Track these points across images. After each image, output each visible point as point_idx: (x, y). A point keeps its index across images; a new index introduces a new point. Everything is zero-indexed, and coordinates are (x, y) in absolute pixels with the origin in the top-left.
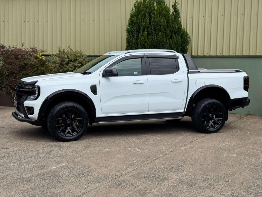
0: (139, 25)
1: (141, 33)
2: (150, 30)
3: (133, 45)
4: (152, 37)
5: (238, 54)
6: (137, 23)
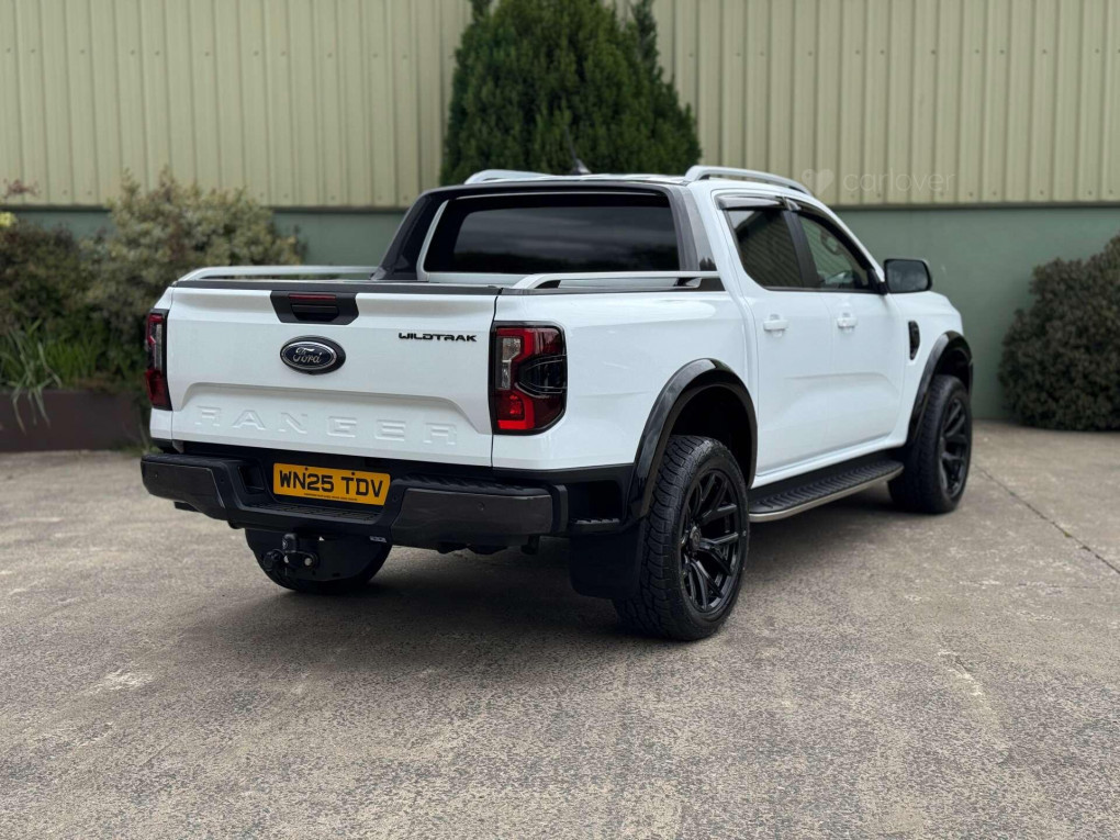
1: (544, 113)
5: (871, 199)
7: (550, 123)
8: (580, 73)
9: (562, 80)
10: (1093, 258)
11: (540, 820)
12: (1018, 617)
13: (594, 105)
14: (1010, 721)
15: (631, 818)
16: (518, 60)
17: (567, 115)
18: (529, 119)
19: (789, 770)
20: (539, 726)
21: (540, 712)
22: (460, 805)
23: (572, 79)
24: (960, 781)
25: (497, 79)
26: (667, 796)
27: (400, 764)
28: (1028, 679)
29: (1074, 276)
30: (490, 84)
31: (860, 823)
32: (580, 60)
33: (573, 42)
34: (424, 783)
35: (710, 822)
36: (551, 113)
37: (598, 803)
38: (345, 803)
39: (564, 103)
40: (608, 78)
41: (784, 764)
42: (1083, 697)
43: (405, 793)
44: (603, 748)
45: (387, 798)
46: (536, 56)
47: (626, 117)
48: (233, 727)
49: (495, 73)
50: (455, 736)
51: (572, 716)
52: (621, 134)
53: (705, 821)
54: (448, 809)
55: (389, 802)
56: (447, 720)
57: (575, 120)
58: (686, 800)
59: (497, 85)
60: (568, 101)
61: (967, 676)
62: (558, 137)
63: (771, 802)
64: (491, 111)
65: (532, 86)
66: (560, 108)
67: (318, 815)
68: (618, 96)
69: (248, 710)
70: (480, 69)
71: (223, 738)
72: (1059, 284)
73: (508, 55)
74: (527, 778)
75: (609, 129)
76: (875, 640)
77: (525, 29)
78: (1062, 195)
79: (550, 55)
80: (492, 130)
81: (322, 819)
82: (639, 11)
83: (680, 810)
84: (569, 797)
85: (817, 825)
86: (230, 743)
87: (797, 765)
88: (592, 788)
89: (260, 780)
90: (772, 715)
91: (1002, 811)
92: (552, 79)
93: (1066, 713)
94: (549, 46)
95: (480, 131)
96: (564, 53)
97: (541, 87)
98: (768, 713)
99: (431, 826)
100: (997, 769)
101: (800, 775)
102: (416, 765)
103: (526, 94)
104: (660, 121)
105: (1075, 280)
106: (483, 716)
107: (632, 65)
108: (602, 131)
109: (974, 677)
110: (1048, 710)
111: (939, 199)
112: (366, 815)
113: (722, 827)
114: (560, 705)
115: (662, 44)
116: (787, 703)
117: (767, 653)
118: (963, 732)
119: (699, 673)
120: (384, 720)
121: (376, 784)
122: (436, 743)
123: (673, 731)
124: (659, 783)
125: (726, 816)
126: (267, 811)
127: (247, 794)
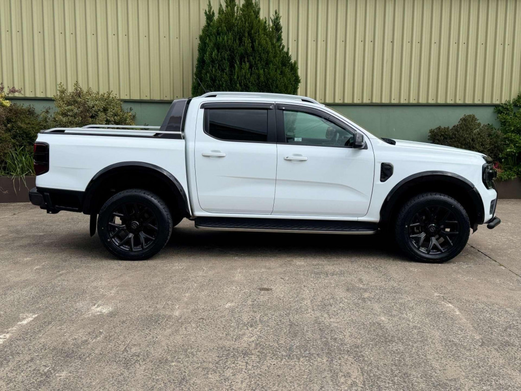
0: (230, 50)
1: (238, 63)
2: (253, 59)
3: (223, 84)
4: (257, 71)
5: (366, 100)
6: (229, 46)
7: (240, 68)
8: (253, 47)
9: (246, 50)
10: (454, 127)
11: (303, 375)
12: (459, 278)
13: (258, 61)
14: (476, 325)
15: (341, 374)
16: (227, 41)
17: (248, 64)
18: (232, 66)
19: (397, 350)
20: (286, 331)
21: (283, 324)
22: (267, 368)
23: (250, 49)
24: (468, 354)
25: (218, 50)
26: (352, 363)
27: (234, 349)
28: (475, 306)
29: (446, 133)
30: (216, 51)
31: (436, 375)
32: (253, 41)
33: (250, 34)
34: (247, 358)
35: (374, 375)
36: (241, 64)
37: (324, 367)
38: (217, 368)
39: (246, 60)
40: (263, 50)
41: (394, 347)
42: (500, 314)
43: (241, 363)
44: (316, 340)
45: (234, 365)
46: (235, 40)
47: (271, 66)
48: (156, 332)
49: (218, 46)
50: (251, 335)
51: (298, 326)
52: (269, 73)
53: (372, 375)
54: (262, 370)
55: (236, 367)
56: (246, 328)
57: (251, 67)
58: (360, 365)
59: (218, 51)
60: (248, 59)
61: (450, 305)
62: (244, 74)
63: (396, 366)
64: (216, 62)
65: (233, 52)
66: (245, 62)
67: (207, 374)
68: (267, 57)
69: (159, 324)
70: (212, 44)
71: (153, 337)
72: (440, 137)
73: (223, 39)
74: (290, 355)
75: (264, 71)
76: (407, 289)
77: (230, 28)
78: (441, 101)
79: (240, 39)
80: (216, 70)
81: (210, 376)
82: (275, 22)
83: (360, 370)
84: (311, 364)
85: (419, 376)
86: (157, 339)
87: (399, 348)
88: (319, 359)
89: (176, 357)
90: (380, 324)
91: (490, 367)
92: (241, 49)
93: (496, 322)
94: (240, 35)
95: (212, 71)
96: (246, 39)
97: (237, 53)
98: (377, 323)
99: (258, 379)
100: (480, 348)
101: (402, 352)
102: (241, 349)
103: (230, 55)
104: (284, 68)
105: (446, 135)
106: (260, 325)
107: (272, 44)
108: (261, 72)
109: (454, 305)
110: (489, 320)
111: (393, 102)
112: (228, 373)
113: (380, 378)
114: (290, 320)
115: (284, 36)
116: (383, 318)
117: (366, 295)
118: (460, 331)
119: (341, 305)
120: (219, 328)
121: (227, 359)
122: (245, 338)
123: (342, 332)
124: (346, 357)
125: (380, 372)
126: (185, 372)
127: (173, 364)
